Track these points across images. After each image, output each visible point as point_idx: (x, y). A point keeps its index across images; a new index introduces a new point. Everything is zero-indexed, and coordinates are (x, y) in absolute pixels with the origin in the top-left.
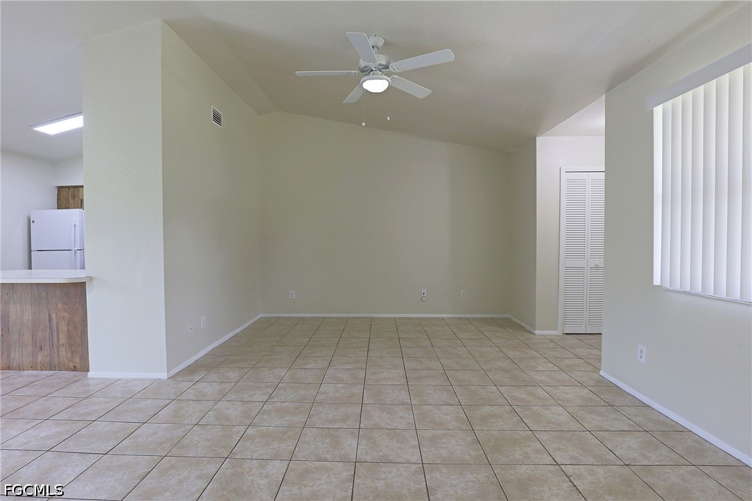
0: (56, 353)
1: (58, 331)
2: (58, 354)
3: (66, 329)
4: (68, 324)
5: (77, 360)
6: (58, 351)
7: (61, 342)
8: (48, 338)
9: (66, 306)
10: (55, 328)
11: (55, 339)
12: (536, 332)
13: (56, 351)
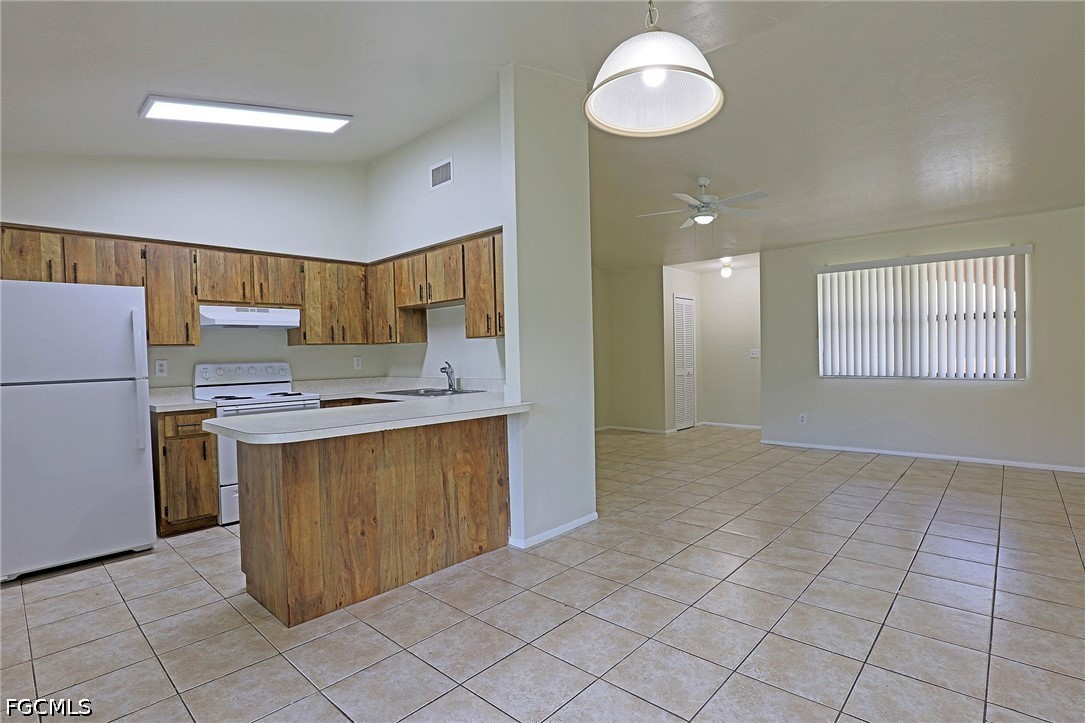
0: (455, 534)
1: (456, 498)
2: (458, 536)
3: (468, 492)
4: (471, 483)
5: (484, 536)
6: (458, 532)
7: (461, 515)
8: (442, 515)
9: (468, 455)
10: (452, 495)
11: (453, 512)
12: (667, 432)
13: (454, 531)
